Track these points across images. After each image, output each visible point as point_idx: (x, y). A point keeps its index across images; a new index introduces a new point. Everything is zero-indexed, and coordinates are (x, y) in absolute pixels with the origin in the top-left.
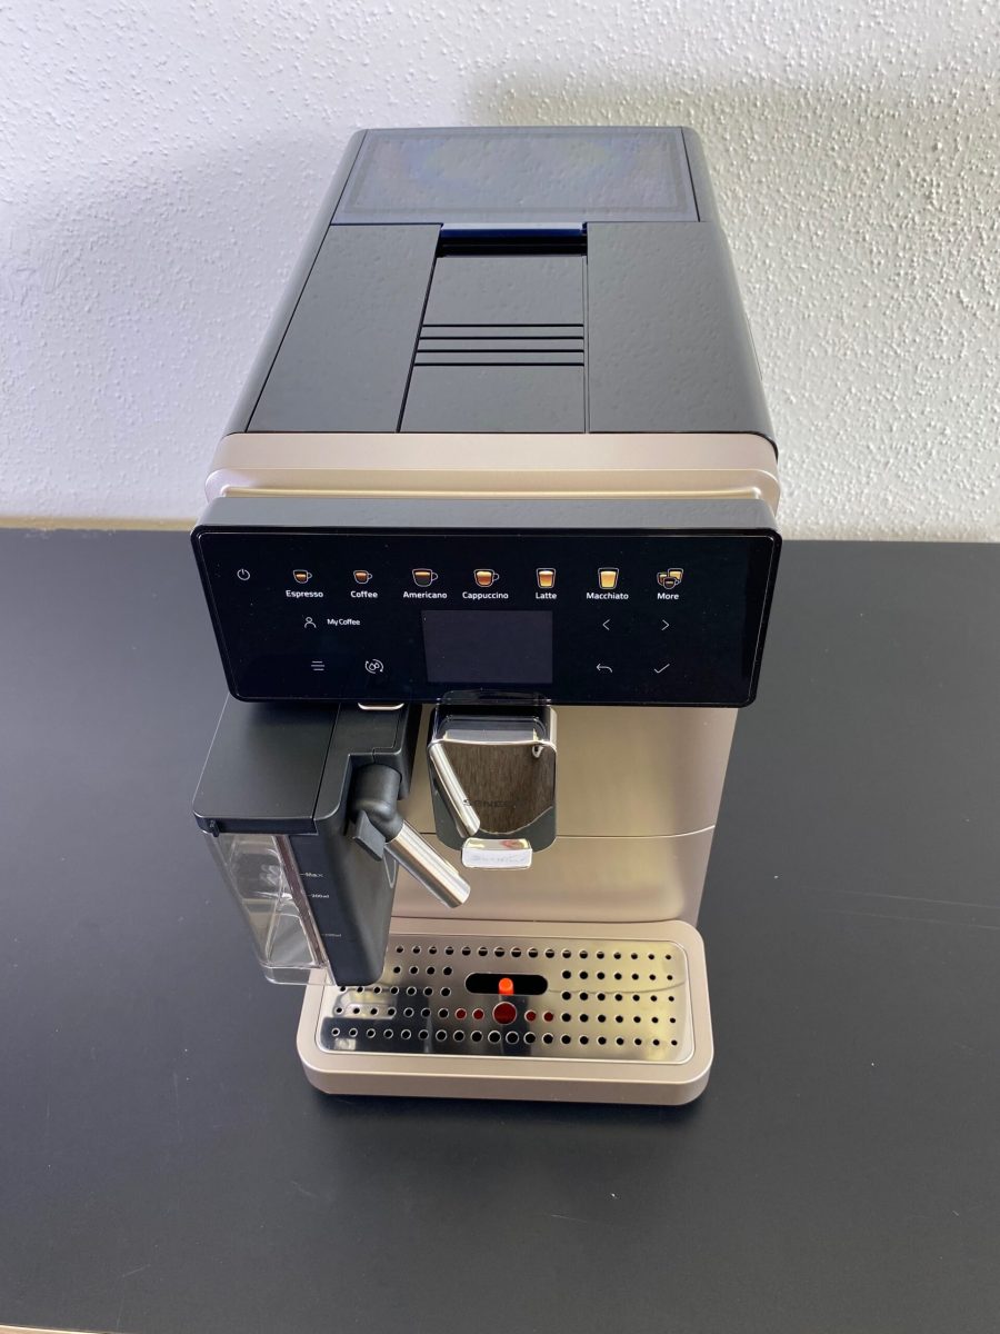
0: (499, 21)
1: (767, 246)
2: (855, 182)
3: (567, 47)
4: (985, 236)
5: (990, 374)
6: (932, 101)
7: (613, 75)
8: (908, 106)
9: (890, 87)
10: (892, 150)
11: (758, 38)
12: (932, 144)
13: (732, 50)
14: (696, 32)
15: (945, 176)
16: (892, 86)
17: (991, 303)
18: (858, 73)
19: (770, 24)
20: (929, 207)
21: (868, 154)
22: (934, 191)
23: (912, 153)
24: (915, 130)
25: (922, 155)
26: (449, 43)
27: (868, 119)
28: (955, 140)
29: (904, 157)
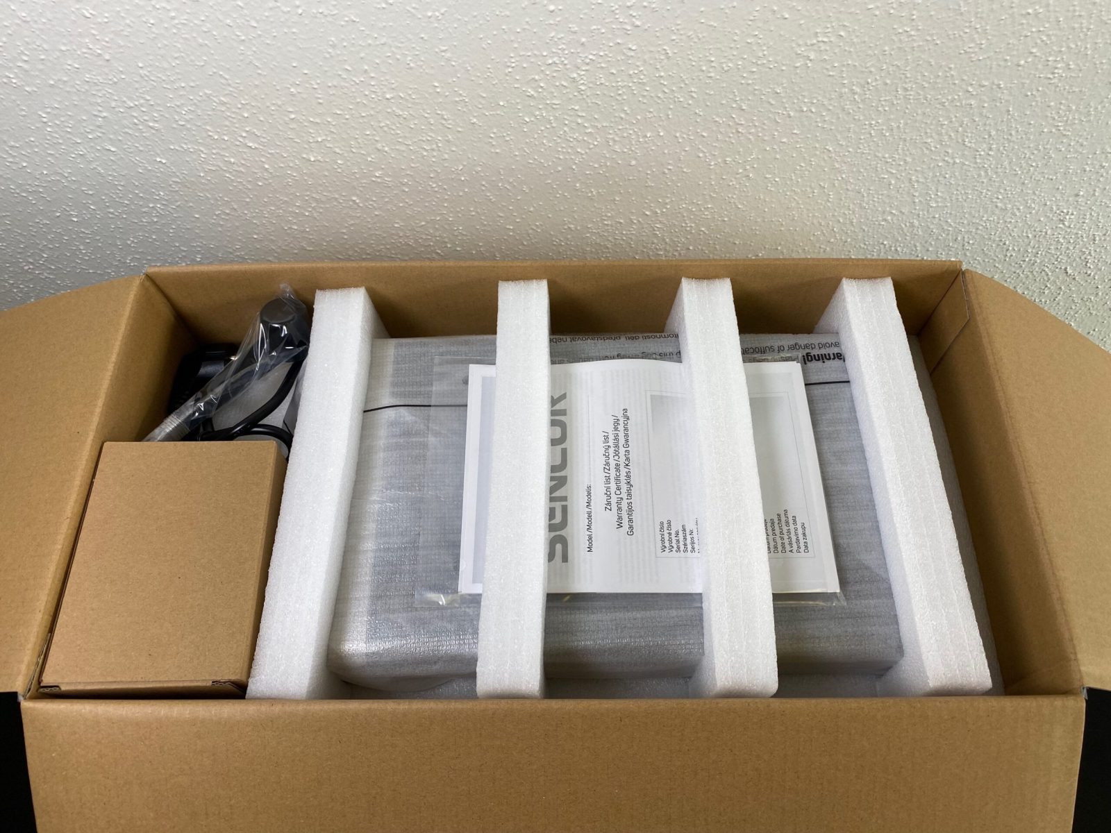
0: (751, 137)
1: (928, 250)
2: (1009, 215)
3: (803, 150)
4: (1097, 238)
5: (1074, 307)
6: (1085, 171)
8: (1065, 174)
9: (1054, 164)
10: (1044, 197)
11: (960, 141)
12: (1076, 192)
13: (936, 148)
14: (911, 139)
15: (1080, 209)
16: (1057, 163)
17: (1089, 272)
18: (1032, 157)
19: (972, 133)
20: (1061, 226)
21: (1024, 200)
22: (1068, 217)
23: (1058, 198)
24: (1066, 186)
25: (1066, 199)
26: (705, 151)
27: (1031, 181)
28: (1095, 191)
29: (1051, 200)
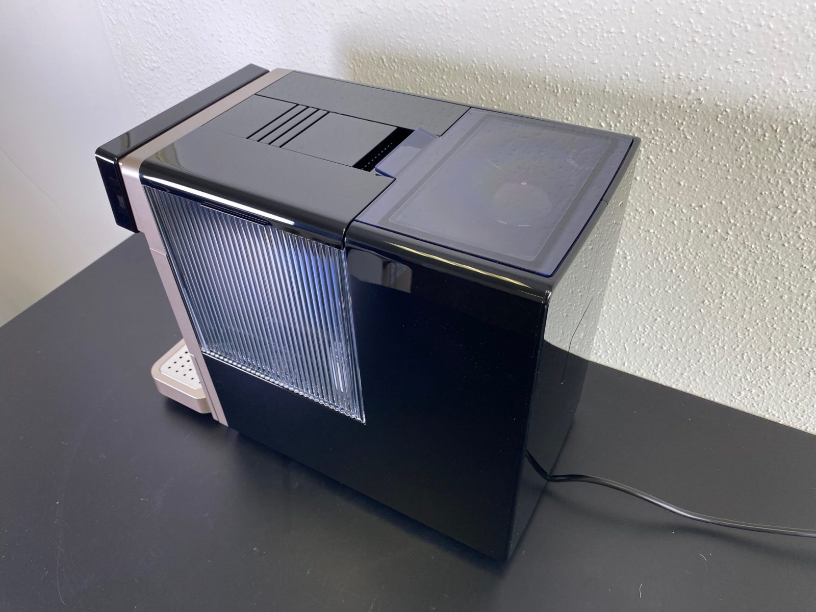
7: (791, 103)
